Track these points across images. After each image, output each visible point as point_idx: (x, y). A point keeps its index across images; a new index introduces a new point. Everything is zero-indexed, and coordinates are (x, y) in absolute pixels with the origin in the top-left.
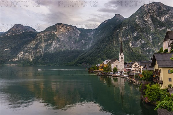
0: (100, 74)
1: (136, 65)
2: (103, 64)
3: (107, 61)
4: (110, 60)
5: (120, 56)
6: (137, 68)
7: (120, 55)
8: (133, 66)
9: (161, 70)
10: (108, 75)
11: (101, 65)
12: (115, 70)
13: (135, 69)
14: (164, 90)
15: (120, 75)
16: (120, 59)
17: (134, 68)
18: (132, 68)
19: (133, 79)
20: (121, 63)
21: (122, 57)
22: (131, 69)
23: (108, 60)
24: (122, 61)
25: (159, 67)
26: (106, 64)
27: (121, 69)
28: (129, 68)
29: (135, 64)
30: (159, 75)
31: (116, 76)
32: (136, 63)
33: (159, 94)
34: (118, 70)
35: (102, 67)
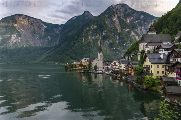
0: (82, 71)
1: (115, 63)
2: (82, 62)
3: (85, 60)
4: (89, 59)
5: (99, 55)
6: (116, 66)
7: (99, 53)
8: (112, 64)
9: (151, 66)
10: (90, 72)
11: (79, 63)
12: (96, 68)
13: (113, 67)
14: (156, 79)
15: (102, 72)
16: (99, 58)
17: (113, 65)
18: (111, 66)
19: (117, 75)
20: (100, 61)
21: (101, 56)
22: (108, 66)
23: (86, 58)
24: (101, 59)
25: (151, 63)
26: (85, 62)
27: (100, 67)
28: (107, 66)
29: (113, 62)
30: (150, 69)
31: (98, 73)
32: (115, 61)
33: (154, 82)
34: (98, 68)
35: (81, 65)
